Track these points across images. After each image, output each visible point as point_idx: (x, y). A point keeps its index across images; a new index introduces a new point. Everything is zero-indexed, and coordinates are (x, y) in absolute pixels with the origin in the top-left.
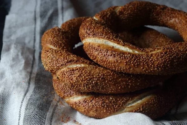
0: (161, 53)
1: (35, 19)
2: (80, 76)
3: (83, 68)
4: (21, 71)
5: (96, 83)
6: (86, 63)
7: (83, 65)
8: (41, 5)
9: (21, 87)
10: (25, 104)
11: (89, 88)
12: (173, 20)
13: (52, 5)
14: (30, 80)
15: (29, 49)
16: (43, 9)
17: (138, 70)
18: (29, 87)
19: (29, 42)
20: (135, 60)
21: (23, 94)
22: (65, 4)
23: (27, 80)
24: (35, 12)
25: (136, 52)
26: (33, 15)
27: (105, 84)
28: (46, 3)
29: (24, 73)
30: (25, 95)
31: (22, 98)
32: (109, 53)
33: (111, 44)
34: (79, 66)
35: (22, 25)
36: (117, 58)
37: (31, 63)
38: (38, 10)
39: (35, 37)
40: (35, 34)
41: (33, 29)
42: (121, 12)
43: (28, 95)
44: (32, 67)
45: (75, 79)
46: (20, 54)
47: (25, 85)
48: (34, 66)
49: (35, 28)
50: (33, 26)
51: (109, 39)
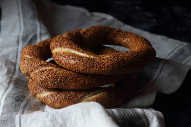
0: (111, 57)
1: (18, 42)
2: (48, 75)
3: (51, 70)
4: (3, 75)
5: (60, 81)
6: (54, 66)
7: (51, 68)
8: (24, 32)
9: (3, 86)
10: (4, 97)
11: (55, 84)
12: (126, 39)
13: (33, 31)
14: (10, 82)
15: (11, 62)
16: (24, 35)
17: (93, 70)
18: (9, 86)
19: (12, 59)
20: (90, 62)
21: (4, 91)
22: (43, 31)
23: (8, 81)
24: (18, 36)
25: (92, 57)
26: (17, 38)
27: (68, 81)
28: (27, 30)
29: (5, 77)
30: (5, 91)
31: (2, 93)
32: (71, 58)
33: (73, 51)
34: (47, 68)
35: (7, 46)
36: (77, 61)
37: (13, 72)
38: (21, 35)
39: (17, 55)
40: (17, 53)
41: (16, 49)
42: (84, 33)
43: (8, 91)
44: (13, 74)
45: (44, 77)
46: (4, 65)
47: (6, 85)
48: (15, 74)
49: (18, 49)
50: (16, 47)
51: (72, 48)
